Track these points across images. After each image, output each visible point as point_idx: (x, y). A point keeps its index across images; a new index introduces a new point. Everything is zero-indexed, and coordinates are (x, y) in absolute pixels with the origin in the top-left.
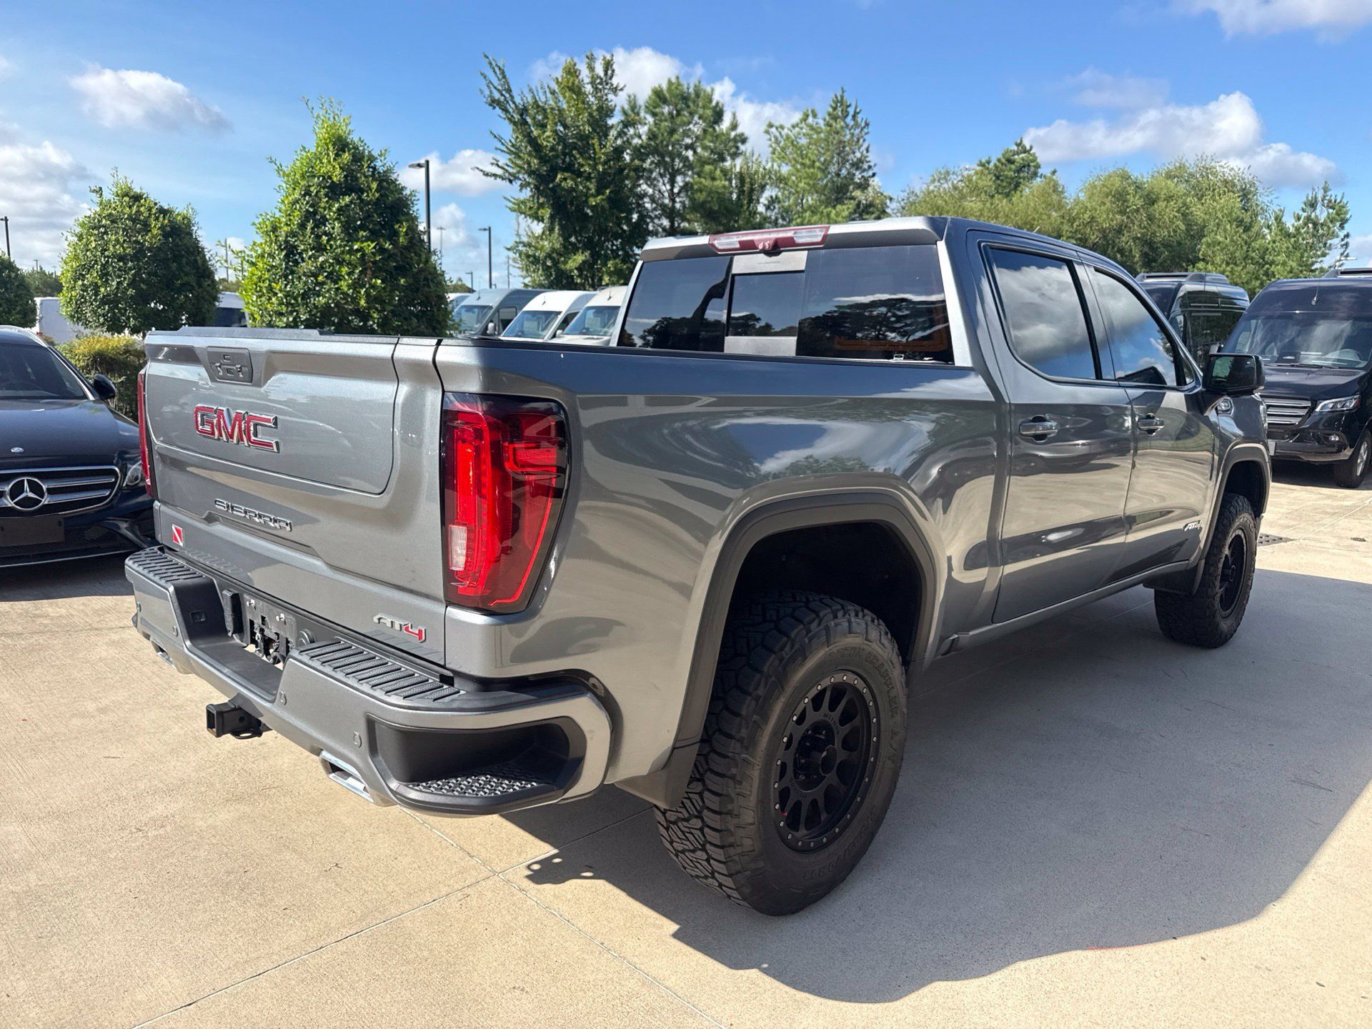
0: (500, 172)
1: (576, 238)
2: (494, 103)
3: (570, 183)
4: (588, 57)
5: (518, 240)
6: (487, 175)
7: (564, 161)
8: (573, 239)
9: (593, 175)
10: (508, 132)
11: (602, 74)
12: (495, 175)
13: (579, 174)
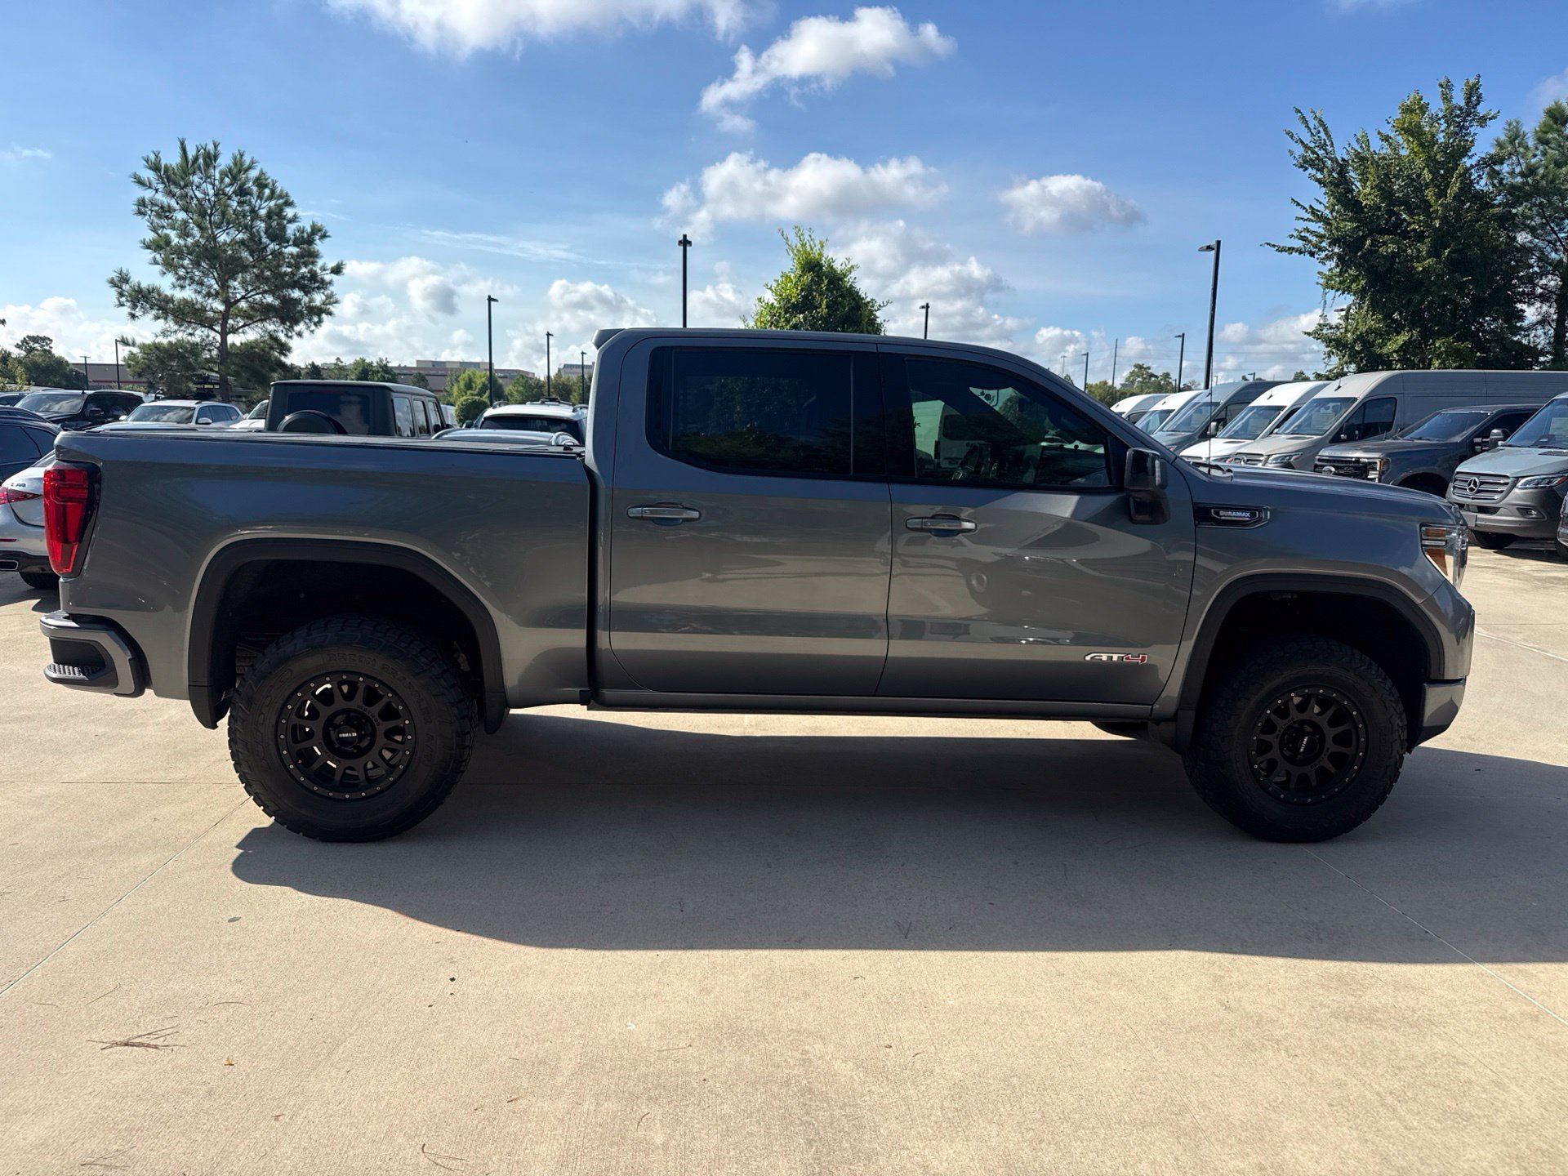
0: (1299, 244)
1: (1400, 314)
2: (1305, 164)
3: (1392, 248)
4: (1441, 85)
5: (1322, 322)
6: (1282, 250)
7: (1387, 221)
8: (1396, 316)
9: (1427, 234)
10: (1318, 196)
11: (1462, 103)
12: (1291, 250)
13: (1405, 235)
